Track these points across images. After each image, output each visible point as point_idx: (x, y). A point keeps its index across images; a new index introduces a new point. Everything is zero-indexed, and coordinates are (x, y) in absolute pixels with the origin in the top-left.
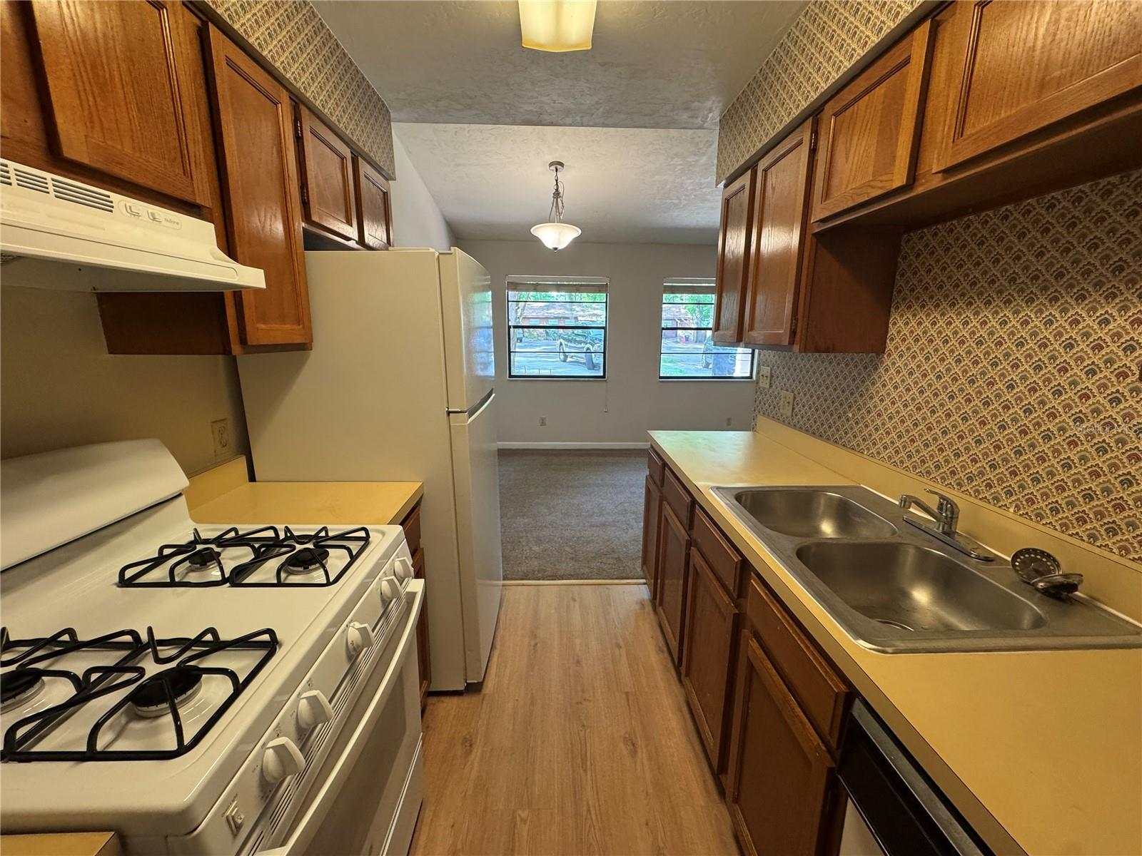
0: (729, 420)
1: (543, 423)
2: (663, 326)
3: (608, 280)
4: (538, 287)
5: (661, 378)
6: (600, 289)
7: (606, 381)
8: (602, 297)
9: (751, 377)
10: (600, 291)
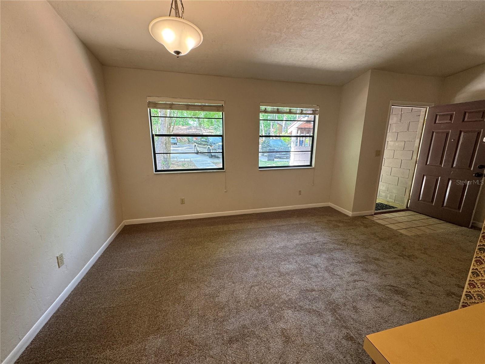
0: (300, 191)
1: (183, 202)
2: (260, 135)
3: (223, 102)
4: (173, 106)
5: (260, 168)
6: (218, 108)
7: (225, 172)
8: (220, 114)
9: (311, 165)
10: (218, 111)
